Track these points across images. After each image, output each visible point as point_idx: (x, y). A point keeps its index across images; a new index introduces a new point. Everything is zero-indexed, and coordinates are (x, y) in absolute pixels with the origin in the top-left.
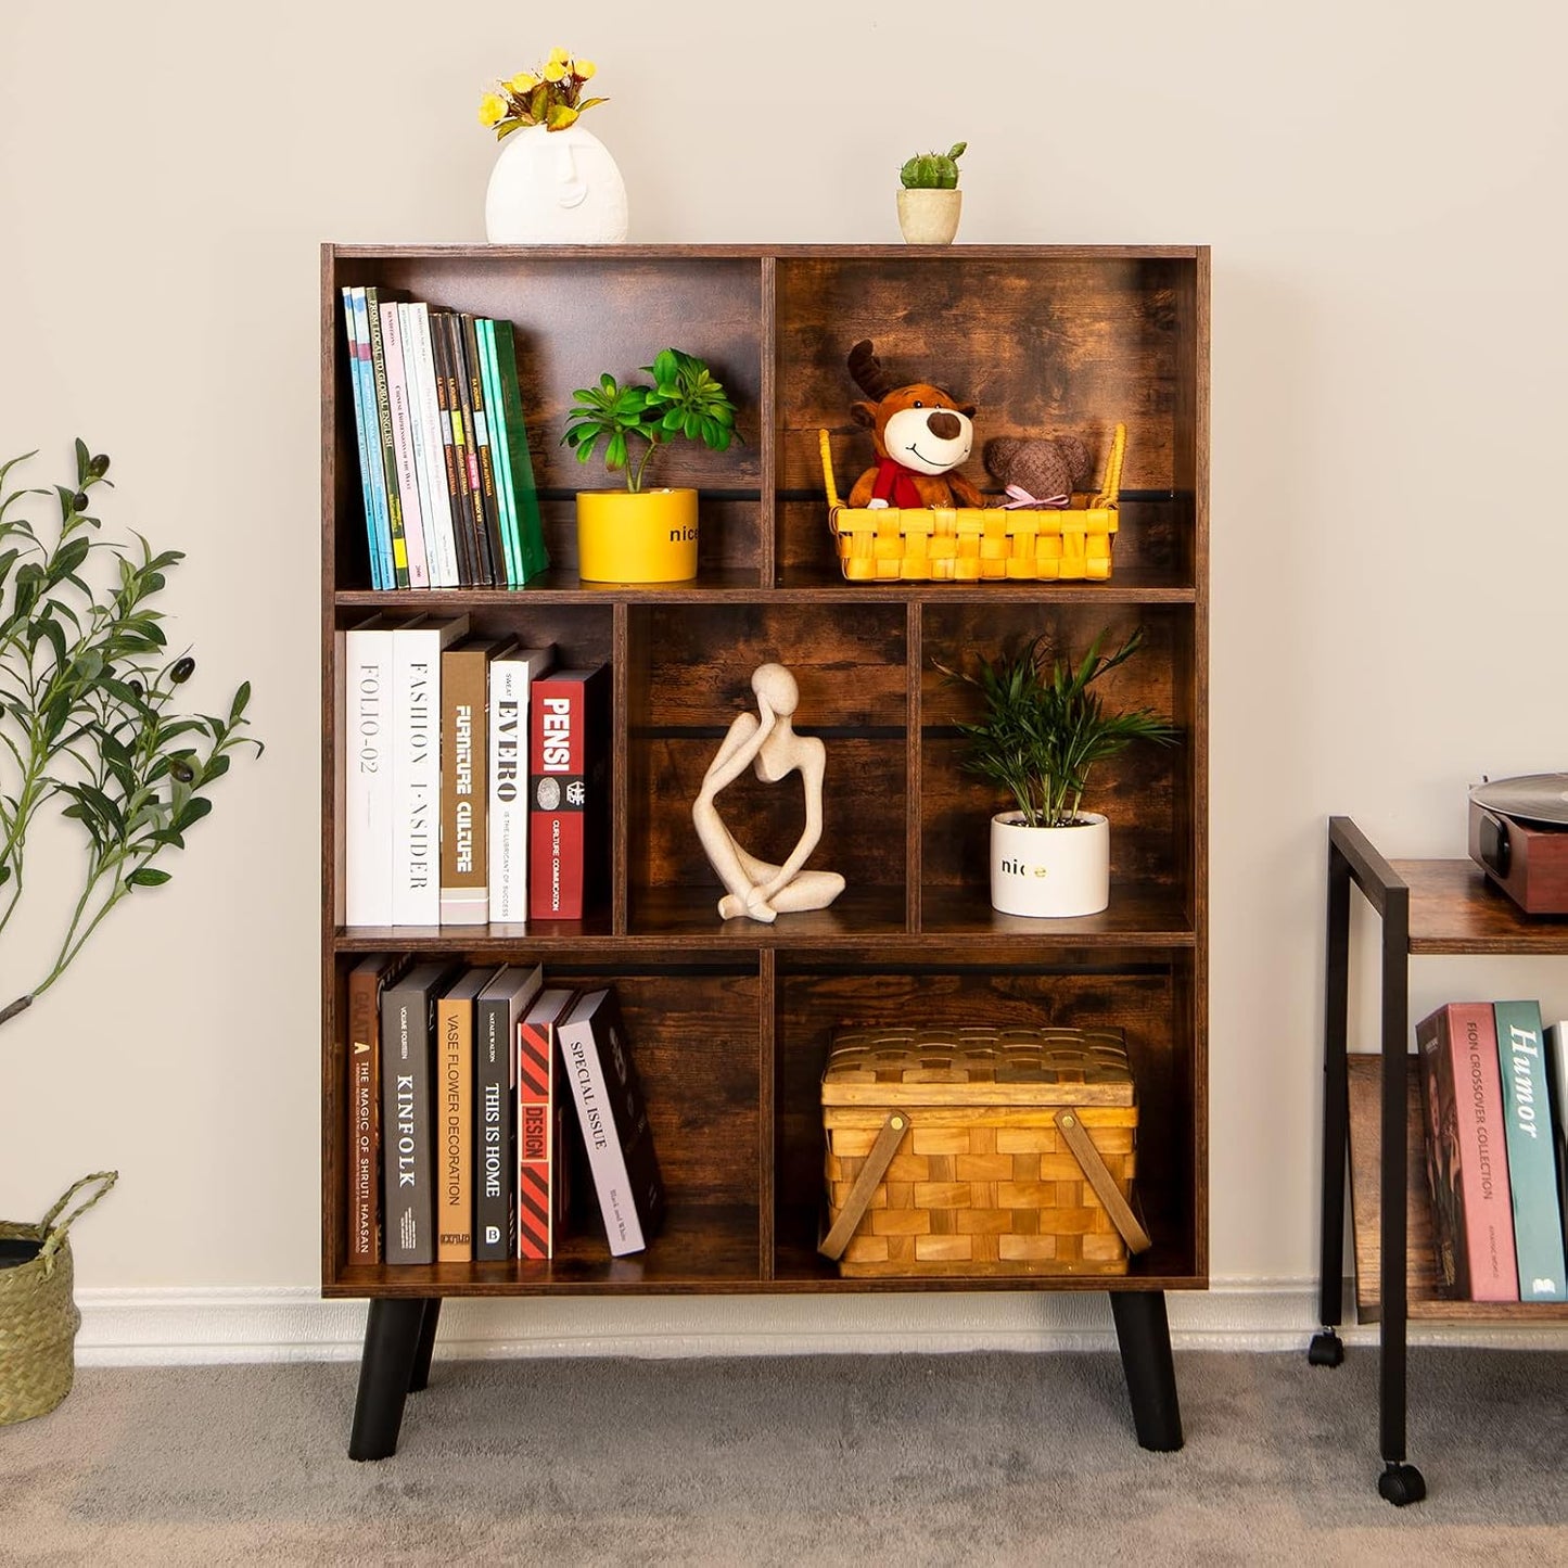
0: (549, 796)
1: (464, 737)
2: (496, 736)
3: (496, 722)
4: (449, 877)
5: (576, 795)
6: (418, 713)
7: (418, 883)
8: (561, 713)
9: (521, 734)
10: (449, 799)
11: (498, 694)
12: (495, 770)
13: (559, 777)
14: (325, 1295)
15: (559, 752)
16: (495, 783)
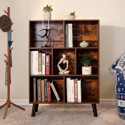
0: (47, 64)
1: (40, 59)
2: (43, 59)
3: (43, 58)
4: (39, 71)
5: (49, 64)
6: (36, 58)
7: (37, 71)
8: (48, 58)
9: (44, 59)
10: (39, 64)
11: (43, 56)
12: (42, 62)
13: (48, 63)
14: (29, 103)
15: (48, 61)
16: (43, 63)
